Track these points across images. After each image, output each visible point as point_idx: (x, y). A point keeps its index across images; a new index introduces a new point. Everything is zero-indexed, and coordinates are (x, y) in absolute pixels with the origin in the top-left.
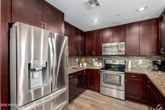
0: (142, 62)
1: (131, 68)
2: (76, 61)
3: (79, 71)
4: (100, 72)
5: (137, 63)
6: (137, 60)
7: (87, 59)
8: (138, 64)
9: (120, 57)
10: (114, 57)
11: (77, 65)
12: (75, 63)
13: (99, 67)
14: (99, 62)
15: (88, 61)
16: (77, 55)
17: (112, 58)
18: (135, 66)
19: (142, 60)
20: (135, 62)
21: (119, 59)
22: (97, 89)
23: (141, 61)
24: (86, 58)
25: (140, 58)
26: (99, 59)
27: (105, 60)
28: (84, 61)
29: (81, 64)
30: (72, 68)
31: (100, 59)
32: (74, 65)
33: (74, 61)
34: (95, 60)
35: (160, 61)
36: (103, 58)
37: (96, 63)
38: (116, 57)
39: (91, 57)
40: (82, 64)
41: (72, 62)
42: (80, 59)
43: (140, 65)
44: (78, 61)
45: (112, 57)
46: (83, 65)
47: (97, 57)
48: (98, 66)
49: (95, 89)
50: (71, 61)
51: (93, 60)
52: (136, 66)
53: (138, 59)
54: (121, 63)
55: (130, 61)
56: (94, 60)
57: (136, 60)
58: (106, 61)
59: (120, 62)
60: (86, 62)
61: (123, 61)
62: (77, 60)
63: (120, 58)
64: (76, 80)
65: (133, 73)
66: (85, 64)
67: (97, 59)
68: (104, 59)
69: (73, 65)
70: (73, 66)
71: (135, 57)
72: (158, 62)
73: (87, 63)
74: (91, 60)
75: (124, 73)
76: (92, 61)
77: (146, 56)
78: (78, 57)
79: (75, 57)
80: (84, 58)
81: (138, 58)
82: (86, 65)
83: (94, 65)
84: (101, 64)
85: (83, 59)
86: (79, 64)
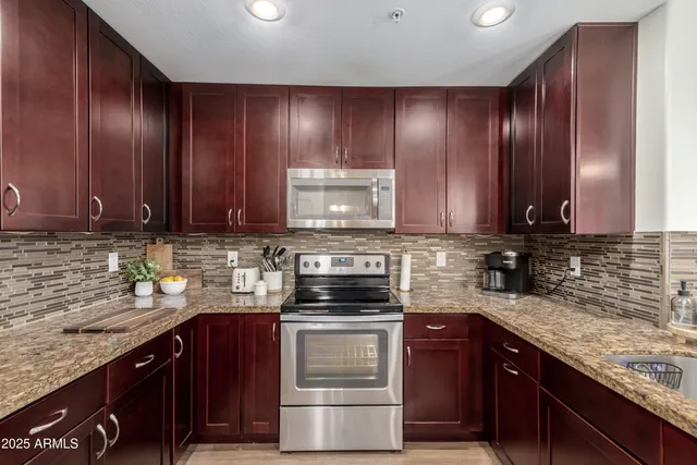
0: (448, 258)
2: (105, 268)
3: (135, 344)
4: (279, 328)
5: (429, 264)
6: (430, 251)
7: (191, 253)
8: (432, 267)
9: (364, 239)
10: (342, 241)
11: (116, 298)
12: (94, 283)
13: (269, 293)
14: (266, 265)
15: (199, 261)
16: (115, 227)
17: (330, 247)
18: (422, 277)
19: (444, 253)
20: (423, 262)
21: (360, 249)
22: (262, 426)
23: (443, 255)
24: (184, 245)
25: (438, 245)
26: (267, 250)
27: (297, 257)
28: (169, 266)
29: (145, 289)
30: (66, 331)
31: (272, 252)
32: (88, 301)
33: (88, 272)
34: (239, 259)
35: (512, 254)
36: (287, 243)
37: (252, 273)
38: (347, 239)
39: (211, 242)
40: (154, 283)
41: (69, 278)
42: (142, 251)
43: (440, 274)
44: (122, 267)
45: (329, 240)
46: (159, 291)
47: (250, 242)
48: (261, 291)
49: (246, 431)
50: (59, 275)
51: (226, 257)
52: (427, 276)
53: (433, 249)
54: (373, 265)
55: (407, 259)
56: (233, 255)
57: (425, 253)
58: (303, 259)
59: (367, 264)
60: (182, 267)
61: (382, 259)
62: (113, 261)
63: (364, 244)
64: (110, 426)
65: (435, 311)
66: (175, 286)
67: (252, 250)
68: (291, 250)
69: (75, 301)
70: (77, 314)
71: (422, 241)
72: (507, 258)
73: (190, 277)
74: (215, 257)
75: (400, 316)
76: (223, 266)
77: (459, 234)
78: (120, 238)
79: (94, 244)
80: (169, 247)
81: (432, 245)
82: (186, 293)
83: (235, 284)
84: (275, 280)
85: (163, 255)
86: (127, 286)
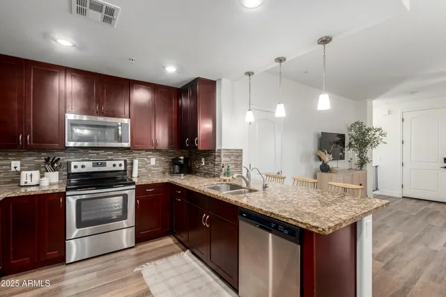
0: (156, 161)
1: (138, 177)
4: (65, 200)
5: (147, 163)
6: (147, 158)
8: (149, 165)
9: (111, 153)
10: (98, 154)
17: (91, 157)
18: (143, 170)
20: (144, 163)
21: (110, 157)
22: (53, 254)
23: (154, 159)
25: (151, 155)
26: (47, 160)
27: (69, 163)
31: (51, 160)
34: (22, 165)
35: (182, 158)
36: (59, 155)
37: (36, 173)
38: (101, 152)
43: (152, 168)
48: (45, 183)
52: (146, 169)
53: (149, 156)
54: (118, 165)
55: (136, 162)
57: (145, 159)
58: (73, 164)
59: (114, 165)
61: (123, 162)
63: (111, 155)
65: (150, 183)
67: (33, 160)
68: (63, 159)
71: (143, 153)
72: (180, 159)
75: (134, 187)
76: (8, 171)
77: (161, 150)
83: (23, 181)
84: (54, 177)
